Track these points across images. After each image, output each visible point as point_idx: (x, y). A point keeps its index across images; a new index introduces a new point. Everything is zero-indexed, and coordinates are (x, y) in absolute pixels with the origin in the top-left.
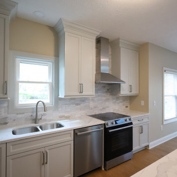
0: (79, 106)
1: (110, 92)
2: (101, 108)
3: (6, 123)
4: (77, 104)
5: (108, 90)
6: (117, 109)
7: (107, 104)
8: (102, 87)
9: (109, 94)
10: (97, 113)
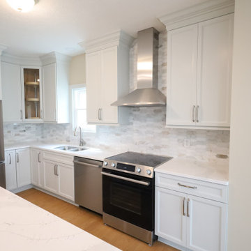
2: (152, 145)
4: (117, 135)
6: (188, 155)
7: (164, 141)
8: (155, 111)
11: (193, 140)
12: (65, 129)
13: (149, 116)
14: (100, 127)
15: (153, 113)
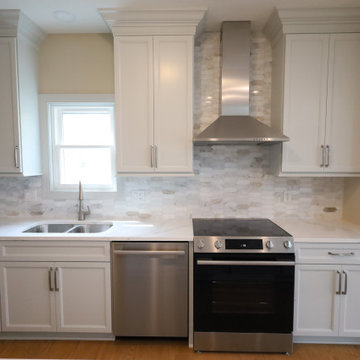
0: (171, 196)
1: (263, 167)
2: (234, 205)
3: (40, 213)
4: (168, 192)
5: (258, 160)
6: (289, 212)
7: (254, 196)
8: (238, 152)
9: (261, 170)
10: (222, 217)
11: (295, 192)
12: (26, 187)
13: (228, 160)
14: (128, 179)
15: (236, 155)
